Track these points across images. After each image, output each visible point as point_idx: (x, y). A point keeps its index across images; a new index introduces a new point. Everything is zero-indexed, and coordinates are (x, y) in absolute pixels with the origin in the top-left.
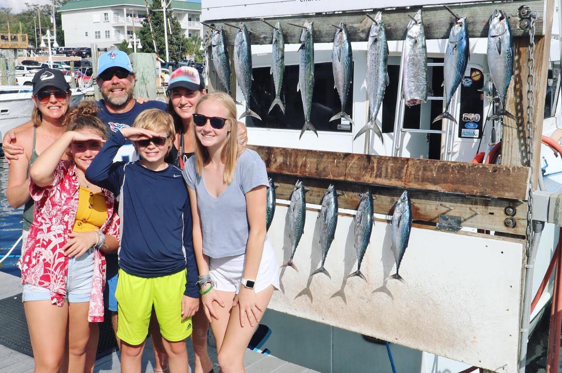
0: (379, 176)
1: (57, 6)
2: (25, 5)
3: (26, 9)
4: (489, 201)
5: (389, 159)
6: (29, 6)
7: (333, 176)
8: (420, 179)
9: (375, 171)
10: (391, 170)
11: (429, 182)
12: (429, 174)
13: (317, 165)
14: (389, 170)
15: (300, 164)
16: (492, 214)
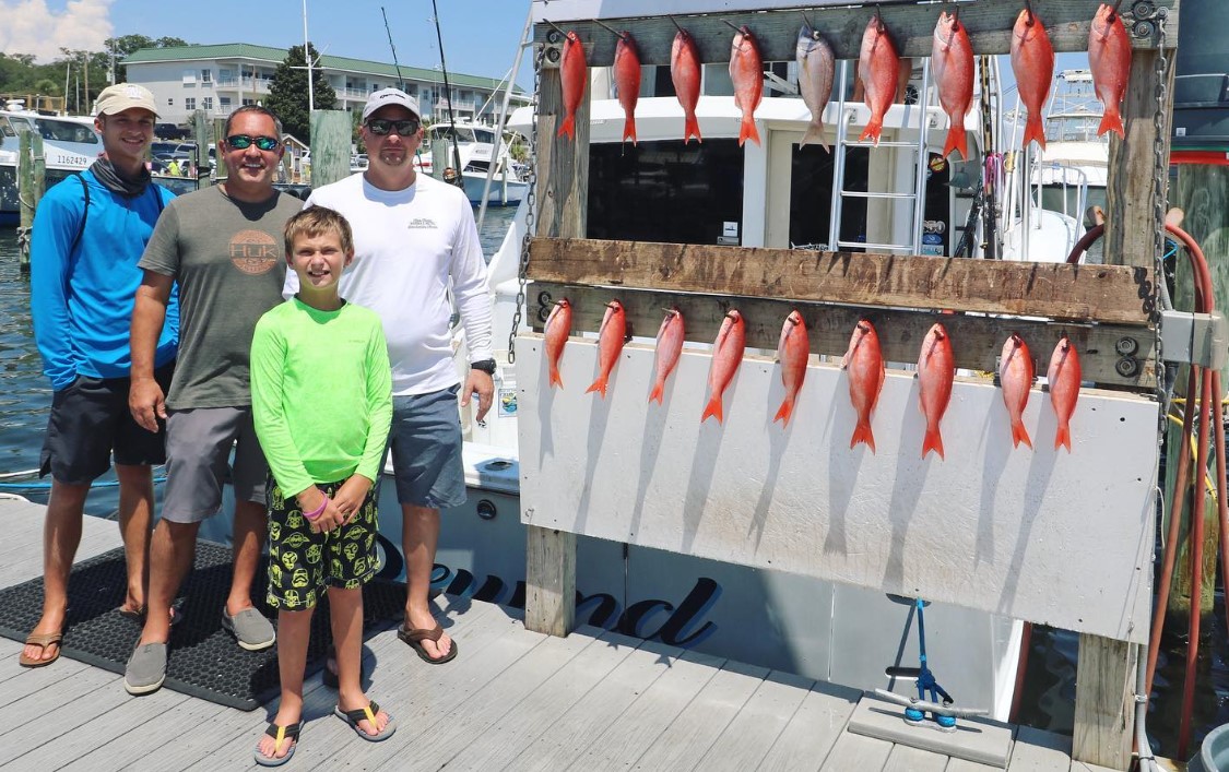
0: (886, 289)
1: (118, 55)
2: (60, 52)
3: (63, 57)
4: (1088, 329)
5: (905, 260)
6: (67, 53)
7: (797, 293)
8: (965, 293)
9: (878, 283)
10: (910, 278)
11: (983, 297)
12: (980, 284)
13: (765, 274)
14: (905, 280)
15: (729, 274)
16: (1095, 352)
